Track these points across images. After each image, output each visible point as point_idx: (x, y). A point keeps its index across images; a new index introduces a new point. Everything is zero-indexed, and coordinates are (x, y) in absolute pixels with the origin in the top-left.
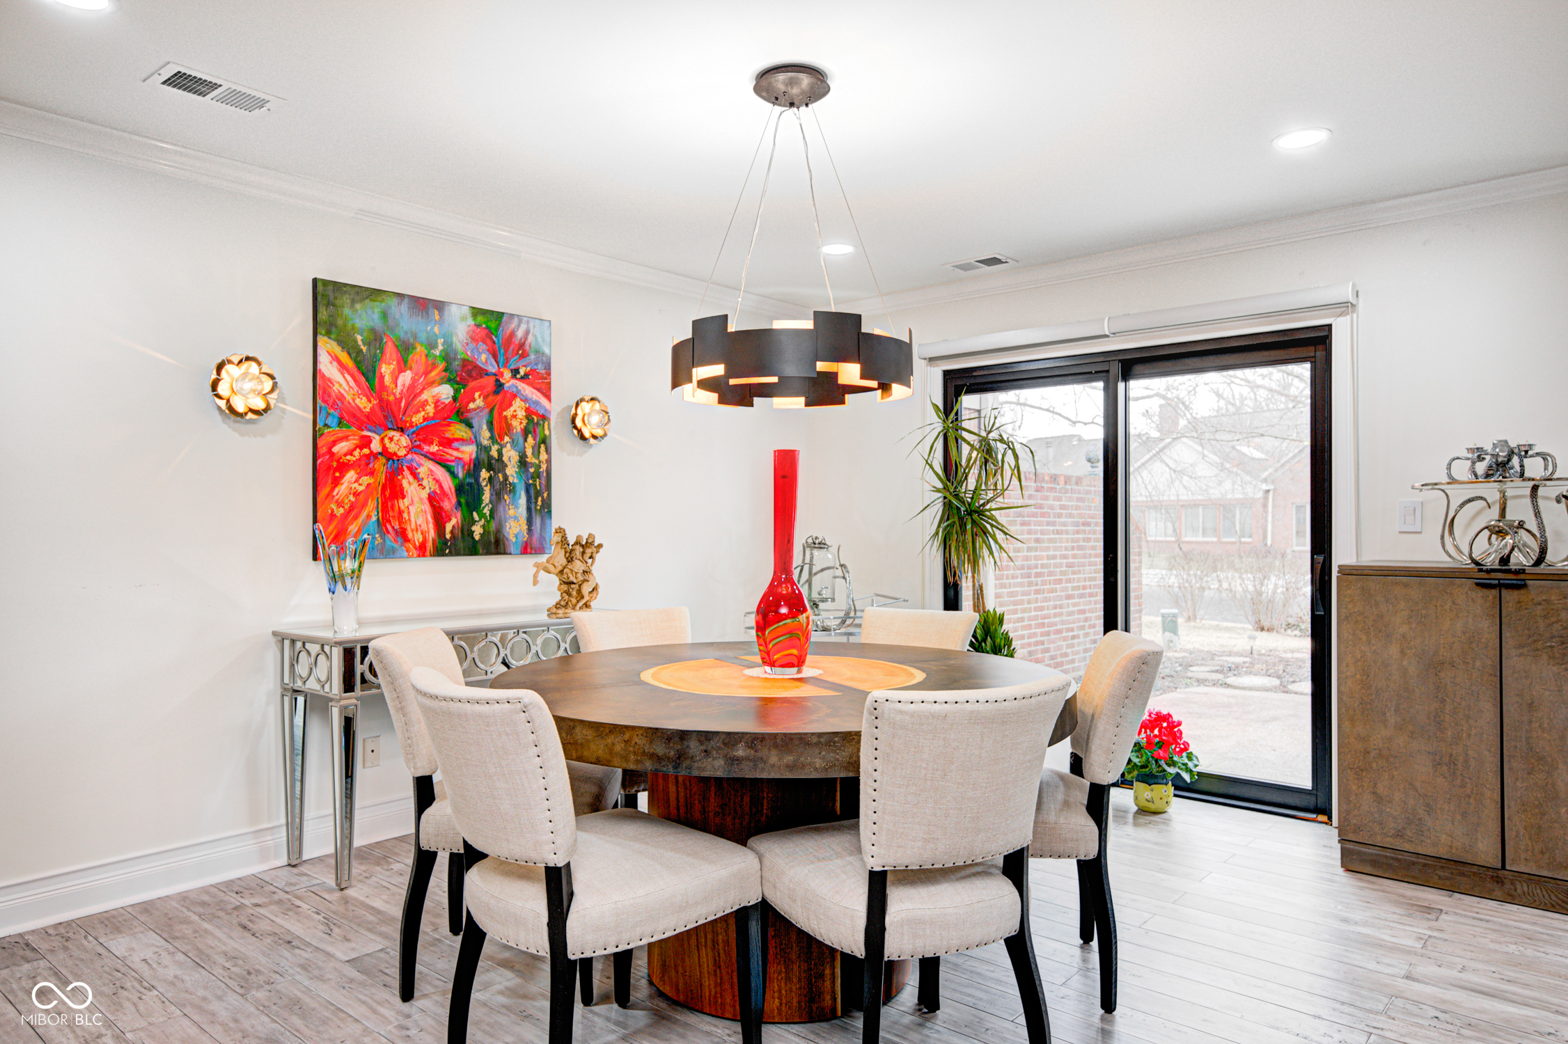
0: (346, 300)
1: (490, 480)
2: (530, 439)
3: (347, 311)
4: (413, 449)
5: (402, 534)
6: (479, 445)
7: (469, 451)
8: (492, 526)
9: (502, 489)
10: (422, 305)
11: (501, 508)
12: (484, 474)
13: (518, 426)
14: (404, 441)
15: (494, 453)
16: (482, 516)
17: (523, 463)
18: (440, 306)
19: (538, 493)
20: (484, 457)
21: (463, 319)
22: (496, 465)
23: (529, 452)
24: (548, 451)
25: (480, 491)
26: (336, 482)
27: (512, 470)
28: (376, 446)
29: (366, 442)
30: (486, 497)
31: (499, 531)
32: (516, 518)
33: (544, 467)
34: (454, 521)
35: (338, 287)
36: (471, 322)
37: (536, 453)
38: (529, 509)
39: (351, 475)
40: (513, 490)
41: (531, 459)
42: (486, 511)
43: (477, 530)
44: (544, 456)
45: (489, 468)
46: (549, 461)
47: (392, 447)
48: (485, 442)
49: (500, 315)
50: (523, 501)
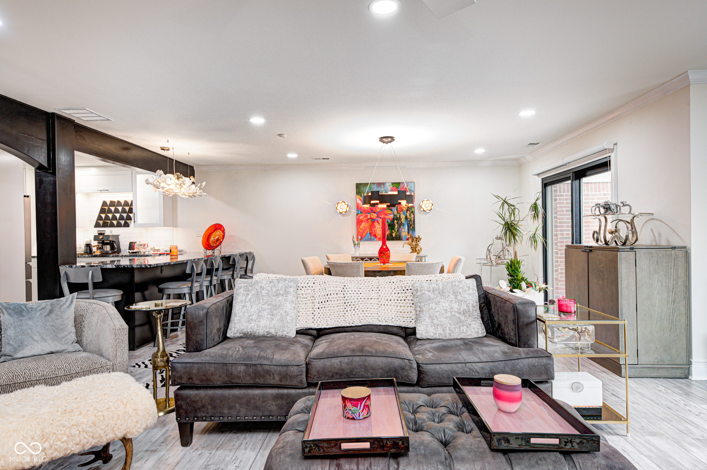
0: (362, 186)
1: (397, 223)
2: (408, 212)
3: (362, 189)
4: (378, 217)
5: (375, 236)
6: (394, 215)
7: (391, 216)
8: (398, 234)
9: (400, 225)
10: (379, 184)
11: (400, 229)
12: (396, 221)
13: (405, 209)
14: (375, 215)
15: (398, 216)
16: (395, 231)
17: (406, 218)
18: (383, 184)
19: (411, 225)
20: (396, 217)
21: (389, 186)
22: (399, 219)
23: (408, 215)
24: (414, 215)
25: (395, 225)
26: (360, 225)
27: (403, 220)
28: (369, 217)
29: (367, 216)
30: (396, 227)
31: (400, 235)
32: (404, 232)
33: (412, 219)
34: (388, 233)
35: (360, 184)
36: (391, 186)
37: (410, 215)
38: (408, 229)
39: (363, 223)
40: (403, 225)
41: (408, 217)
42: (396, 230)
43: (394, 235)
44: (412, 216)
45: (397, 220)
46: (414, 217)
47: (373, 217)
48: (396, 214)
49: (399, 183)
50: (406, 227)
